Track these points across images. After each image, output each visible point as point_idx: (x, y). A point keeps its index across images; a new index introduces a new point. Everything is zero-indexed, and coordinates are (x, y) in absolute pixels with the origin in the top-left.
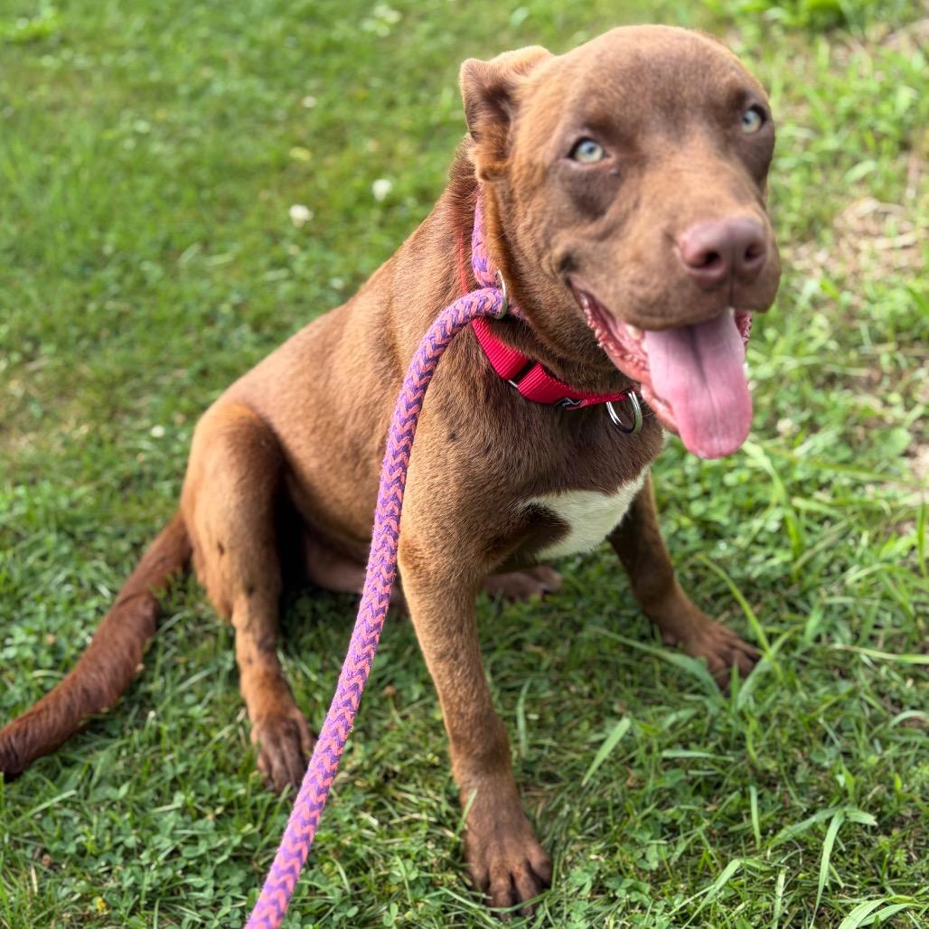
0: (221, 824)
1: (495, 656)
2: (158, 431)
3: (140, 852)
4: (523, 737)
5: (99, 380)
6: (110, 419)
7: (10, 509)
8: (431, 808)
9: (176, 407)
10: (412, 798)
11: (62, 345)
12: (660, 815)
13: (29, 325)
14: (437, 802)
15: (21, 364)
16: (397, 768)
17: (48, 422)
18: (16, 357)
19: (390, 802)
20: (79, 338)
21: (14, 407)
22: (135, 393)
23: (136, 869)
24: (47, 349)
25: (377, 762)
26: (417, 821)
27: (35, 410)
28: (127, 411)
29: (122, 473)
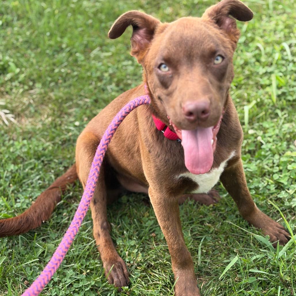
0: (88, 276)
1: (193, 226)
2: (77, 123)
3: (59, 283)
4: (199, 258)
5: (57, 100)
6: (59, 117)
7: (21, 148)
8: (163, 280)
9: (85, 113)
10: (157, 275)
11: (44, 85)
12: (245, 292)
13: (32, 75)
14: (165, 278)
15: (27, 90)
16: (153, 264)
17: (37, 115)
18: (26, 87)
19: (149, 276)
20: (50, 82)
21: (24, 107)
22: (70, 107)
23: (57, 289)
24: (38, 85)
25: (146, 261)
26: (158, 284)
27: (32, 109)
28: (66, 114)
29: (63, 138)
